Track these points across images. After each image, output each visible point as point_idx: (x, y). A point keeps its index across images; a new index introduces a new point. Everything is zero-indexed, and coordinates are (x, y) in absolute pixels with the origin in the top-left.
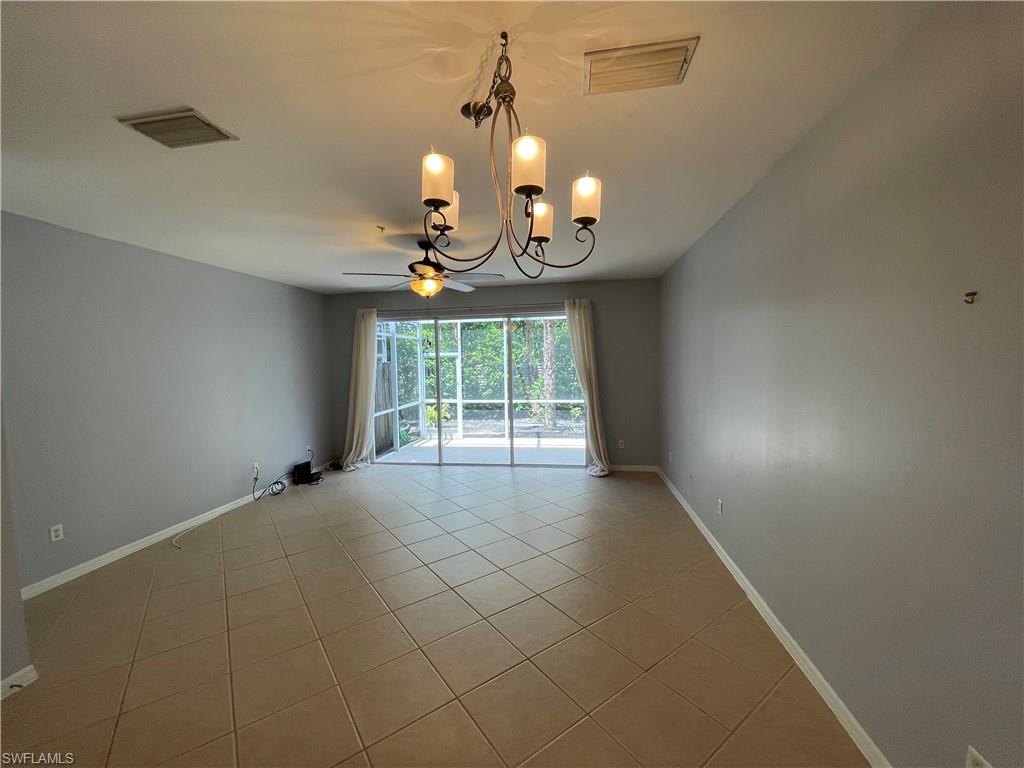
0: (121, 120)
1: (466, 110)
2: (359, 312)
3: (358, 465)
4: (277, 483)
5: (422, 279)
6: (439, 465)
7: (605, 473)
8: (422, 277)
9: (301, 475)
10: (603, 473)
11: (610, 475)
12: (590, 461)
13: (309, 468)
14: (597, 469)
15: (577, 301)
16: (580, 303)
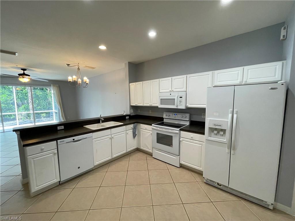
1: (67, 64)
5: (23, 78)
15: (55, 85)
16: (56, 86)
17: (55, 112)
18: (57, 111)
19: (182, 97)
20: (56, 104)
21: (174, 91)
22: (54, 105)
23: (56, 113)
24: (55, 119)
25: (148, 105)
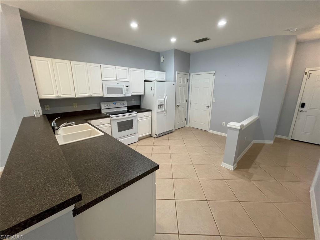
19: (128, 87)
21: (119, 80)
25: (86, 95)
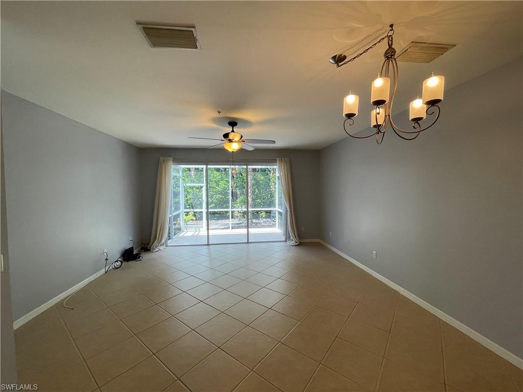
0: (138, 23)
1: (334, 58)
2: (162, 159)
3: (160, 248)
4: (117, 261)
5: (230, 142)
6: (208, 245)
7: (298, 244)
8: (230, 141)
9: (128, 256)
10: (296, 244)
11: (300, 244)
12: (288, 238)
13: (133, 250)
14: (292, 243)
15: (283, 159)
16: (285, 160)
17: (278, 212)
18: (281, 211)
20: (281, 197)
22: (279, 197)
23: (280, 213)
24: (279, 224)
